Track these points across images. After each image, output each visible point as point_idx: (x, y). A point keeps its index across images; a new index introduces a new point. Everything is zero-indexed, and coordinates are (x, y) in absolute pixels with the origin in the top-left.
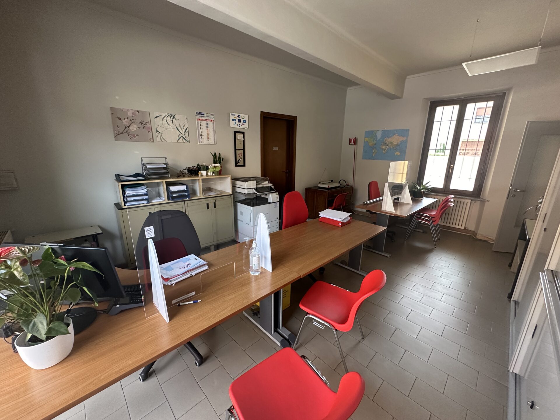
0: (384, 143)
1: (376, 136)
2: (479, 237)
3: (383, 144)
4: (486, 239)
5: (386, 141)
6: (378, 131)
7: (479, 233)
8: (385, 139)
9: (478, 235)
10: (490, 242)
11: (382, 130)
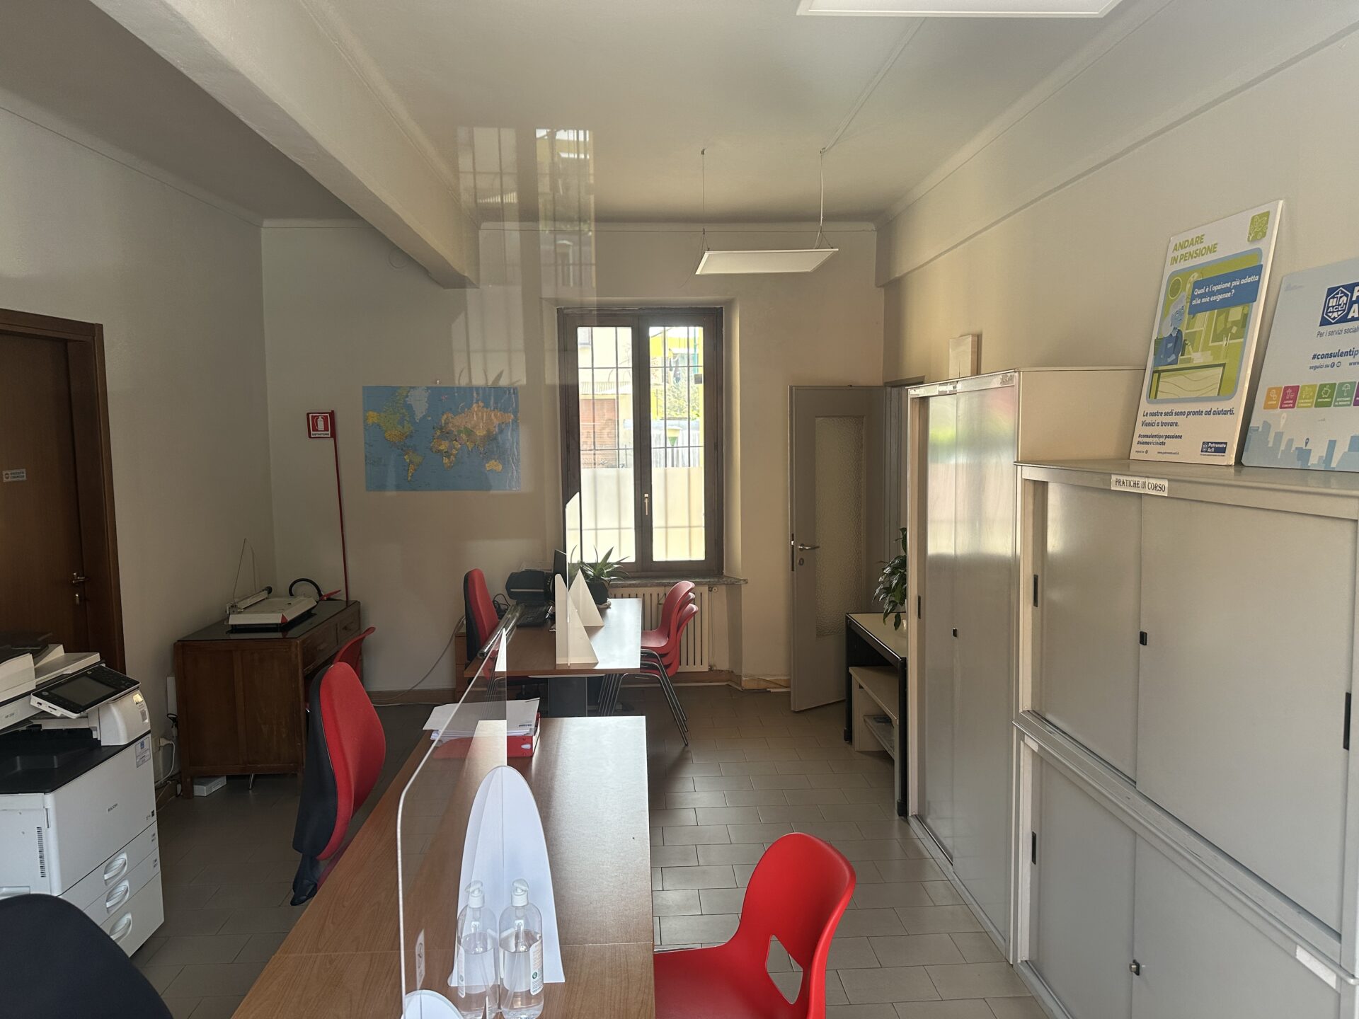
0: (442, 432)
1: (409, 408)
2: (747, 683)
3: (438, 433)
4: (762, 685)
5: (446, 423)
6: (413, 388)
7: (744, 671)
8: (445, 417)
9: (744, 679)
10: (772, 690)
11: (428, 388)
